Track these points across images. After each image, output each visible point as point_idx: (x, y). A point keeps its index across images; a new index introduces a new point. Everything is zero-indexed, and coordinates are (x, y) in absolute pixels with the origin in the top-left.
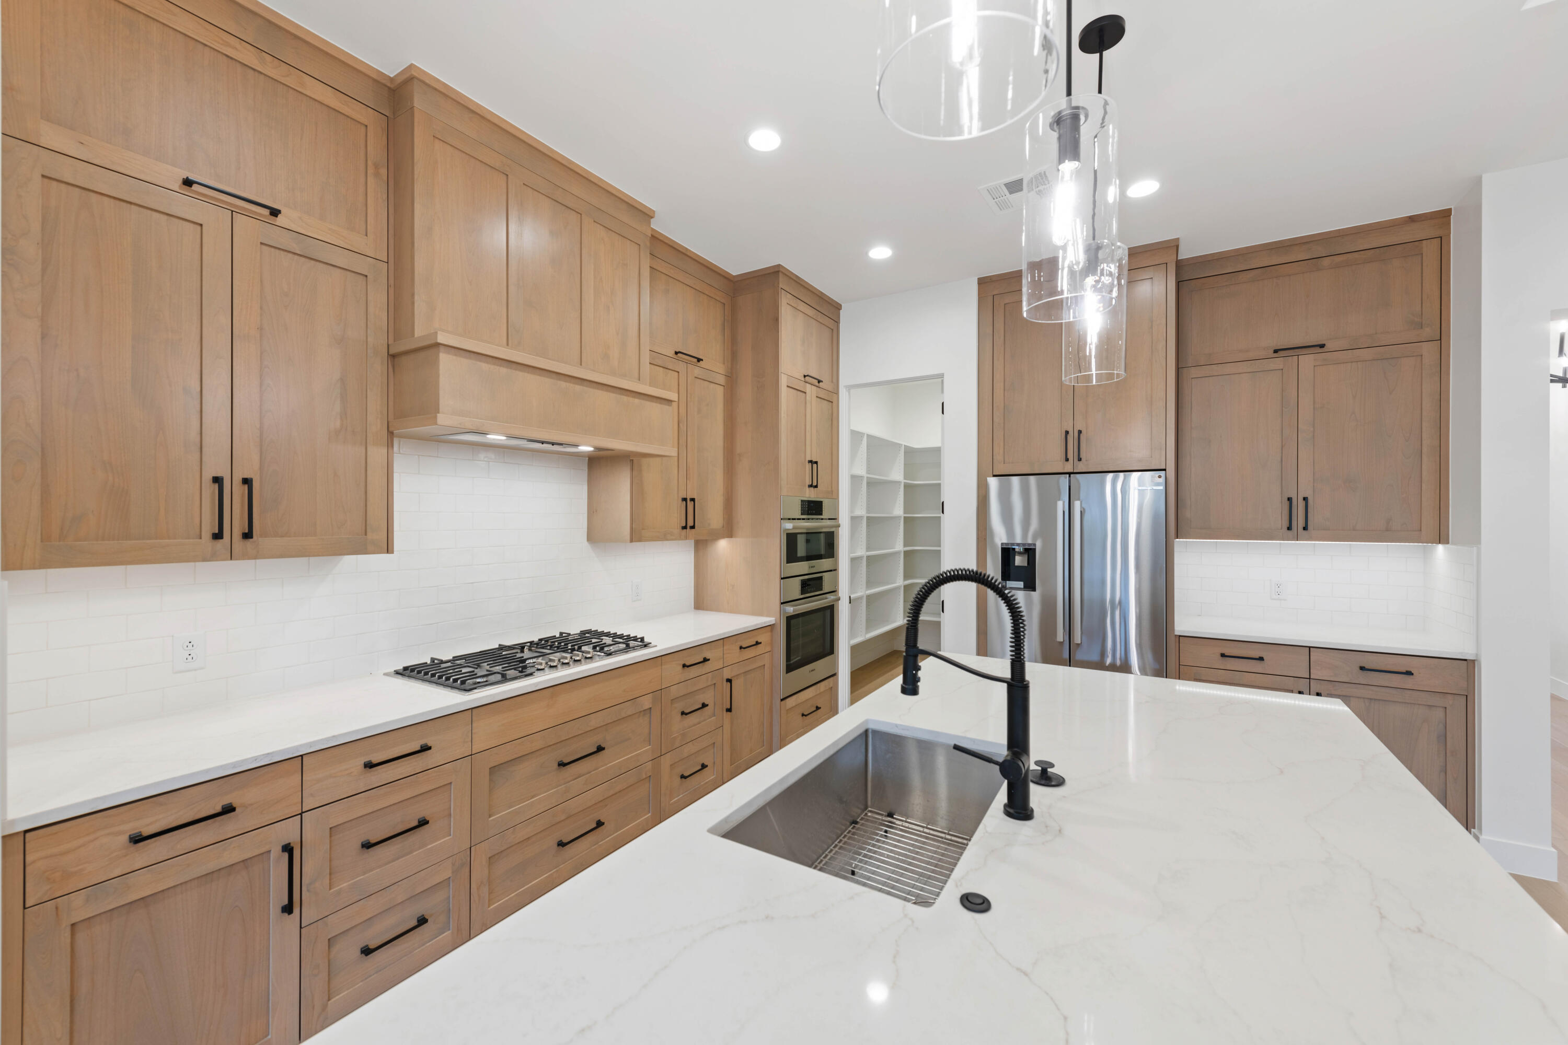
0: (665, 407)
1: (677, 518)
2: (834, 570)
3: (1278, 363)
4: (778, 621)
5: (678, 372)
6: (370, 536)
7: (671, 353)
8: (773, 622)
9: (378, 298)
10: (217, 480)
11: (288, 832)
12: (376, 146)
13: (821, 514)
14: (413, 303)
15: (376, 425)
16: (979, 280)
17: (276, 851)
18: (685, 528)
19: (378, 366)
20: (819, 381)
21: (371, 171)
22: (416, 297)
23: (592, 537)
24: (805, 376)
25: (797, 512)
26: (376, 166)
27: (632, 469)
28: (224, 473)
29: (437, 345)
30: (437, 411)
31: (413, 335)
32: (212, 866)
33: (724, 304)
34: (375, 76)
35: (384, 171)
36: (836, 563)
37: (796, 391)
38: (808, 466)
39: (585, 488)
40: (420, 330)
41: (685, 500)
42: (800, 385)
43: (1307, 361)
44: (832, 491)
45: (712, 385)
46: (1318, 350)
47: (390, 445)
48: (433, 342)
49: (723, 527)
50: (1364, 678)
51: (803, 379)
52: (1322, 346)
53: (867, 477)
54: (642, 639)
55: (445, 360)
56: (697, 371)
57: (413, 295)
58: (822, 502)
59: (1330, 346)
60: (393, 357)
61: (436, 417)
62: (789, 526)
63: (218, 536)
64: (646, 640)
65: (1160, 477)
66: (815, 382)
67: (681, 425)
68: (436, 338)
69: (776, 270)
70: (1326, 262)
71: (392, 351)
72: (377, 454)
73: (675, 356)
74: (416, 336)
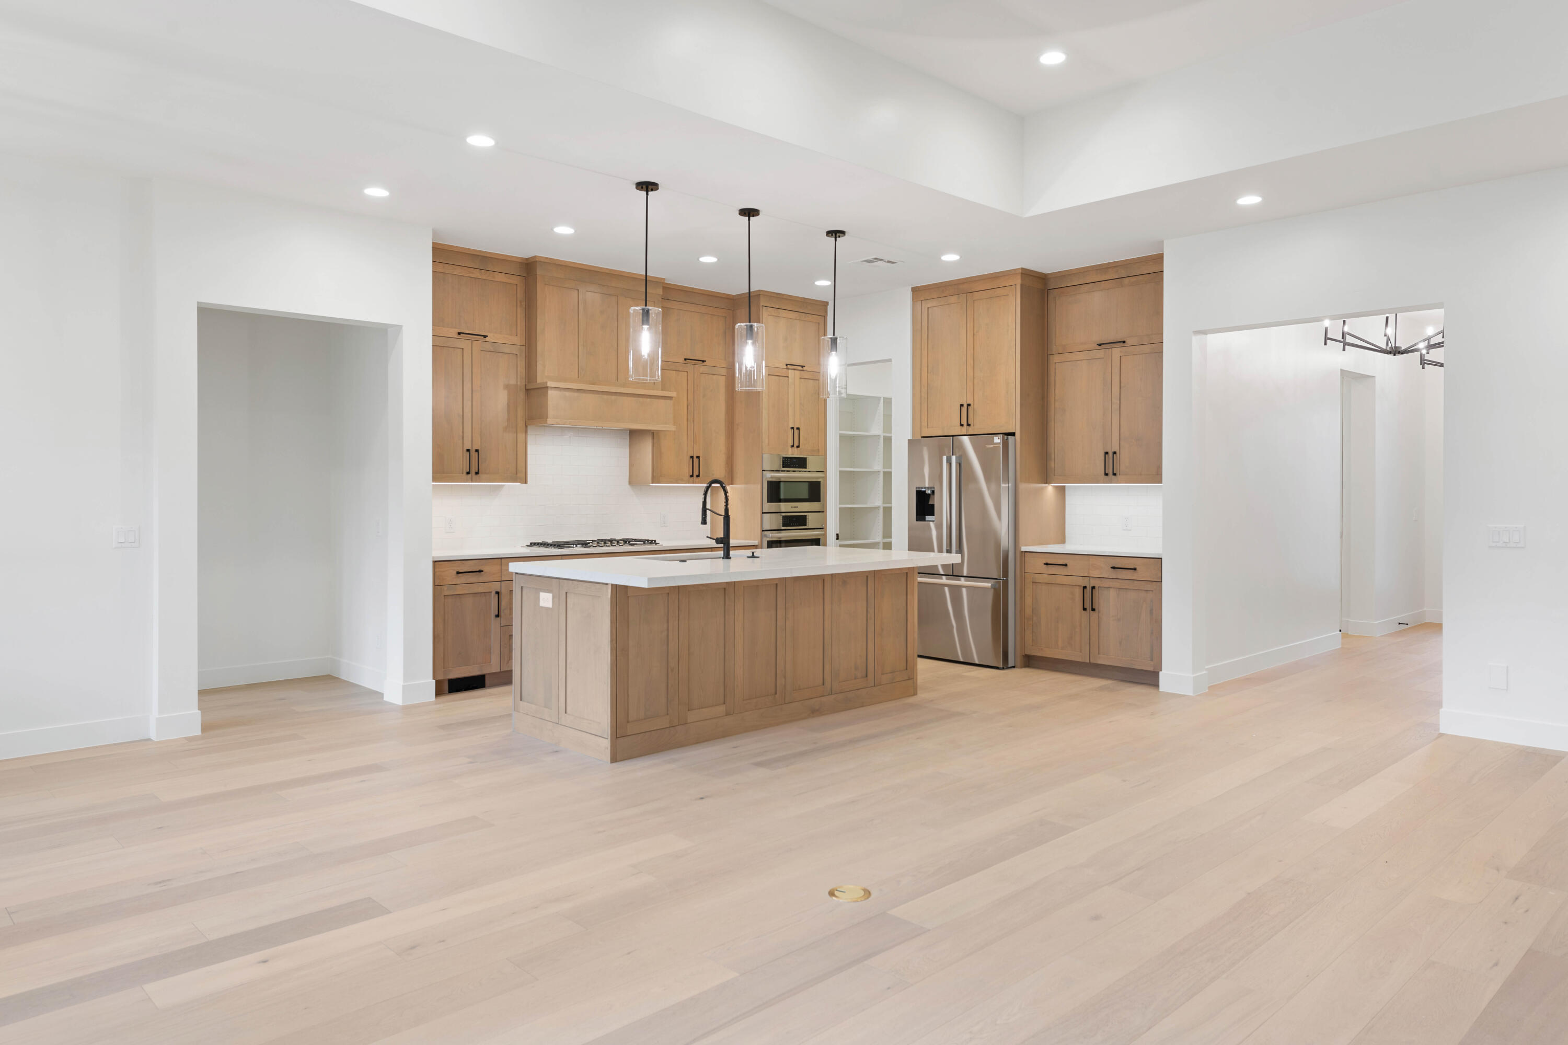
0: (668, 401)
1: (686, 469)
2: (822, 511)
3: (1101, 353)
4: (760, 543)
5: (687, 372)
6: (518, 475)
7: (682, 360)
8: (757, 544)
9: (522, 363)
10: (468, 450)
11: (496, 587)
12: (521, 295)
13: (806, 468)
14: (536, 366)
15: (521, 424)
16: (912, 288)
17: (494, 593)
18: (692, 476)
19: (522, 395)
20: (802, 367)
21: (519, 304)
22: (538, 363)
23: (631, 482)
24: (787, 365)
25: (778, 464)
26: (521, 302)
27: (653, 438)
28: (470, 448)
29: (547, 387)
30: (547, 418)
31: (536, 382)
32: (476, 591)
33: (726, 317)
34: (520, 261)
35: (524, 303)
36: (824, 506)
37: (778, 377)
38: (791, 431)
39: (627, 451)
40: (539, 380)
41: (692, 457)
42: (784, 373)
43: (1117, 351)
44: (818, 450)
45: (715, 377)
46: (1122, 344)
47: (526, 432)
48: (545, 386)
49: (725, 477)
50: (1114, 574)
51: (785, 367)
52: (1124, 342)
53: (884, 436)
54: (655, 541)
55: (550, 392)
56: (702, 369)
57: (536, 362)
58: (806, 459)
59: (1129, 342)
60: (527, 390)
61: (547, 420)
62: (770, 476)
63: (468, 473)
64: (657, 542)
65: (999, 438)
66: (800, 368)
67: (689, 407)
68: (547, 384)
69: (758, 294)
70: (1126, 281)
71: (527, 388)
72: (521, 436)
73: (685, 362)
74: (538, 382)
